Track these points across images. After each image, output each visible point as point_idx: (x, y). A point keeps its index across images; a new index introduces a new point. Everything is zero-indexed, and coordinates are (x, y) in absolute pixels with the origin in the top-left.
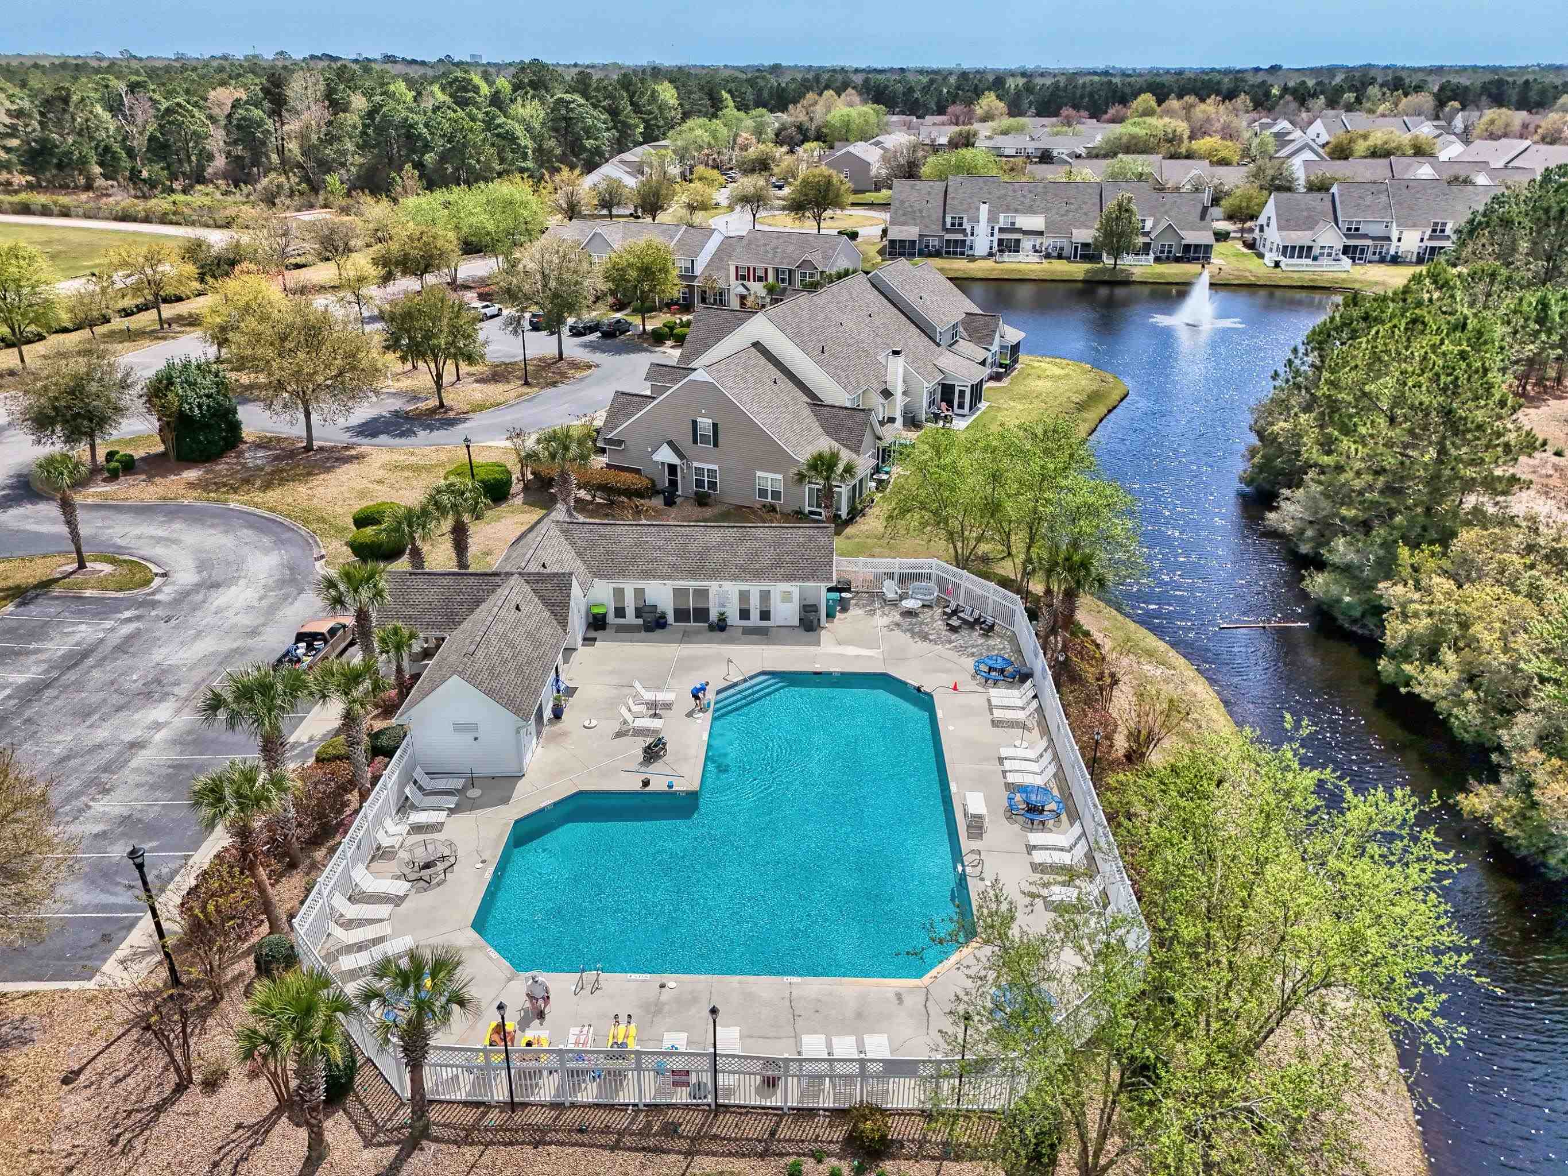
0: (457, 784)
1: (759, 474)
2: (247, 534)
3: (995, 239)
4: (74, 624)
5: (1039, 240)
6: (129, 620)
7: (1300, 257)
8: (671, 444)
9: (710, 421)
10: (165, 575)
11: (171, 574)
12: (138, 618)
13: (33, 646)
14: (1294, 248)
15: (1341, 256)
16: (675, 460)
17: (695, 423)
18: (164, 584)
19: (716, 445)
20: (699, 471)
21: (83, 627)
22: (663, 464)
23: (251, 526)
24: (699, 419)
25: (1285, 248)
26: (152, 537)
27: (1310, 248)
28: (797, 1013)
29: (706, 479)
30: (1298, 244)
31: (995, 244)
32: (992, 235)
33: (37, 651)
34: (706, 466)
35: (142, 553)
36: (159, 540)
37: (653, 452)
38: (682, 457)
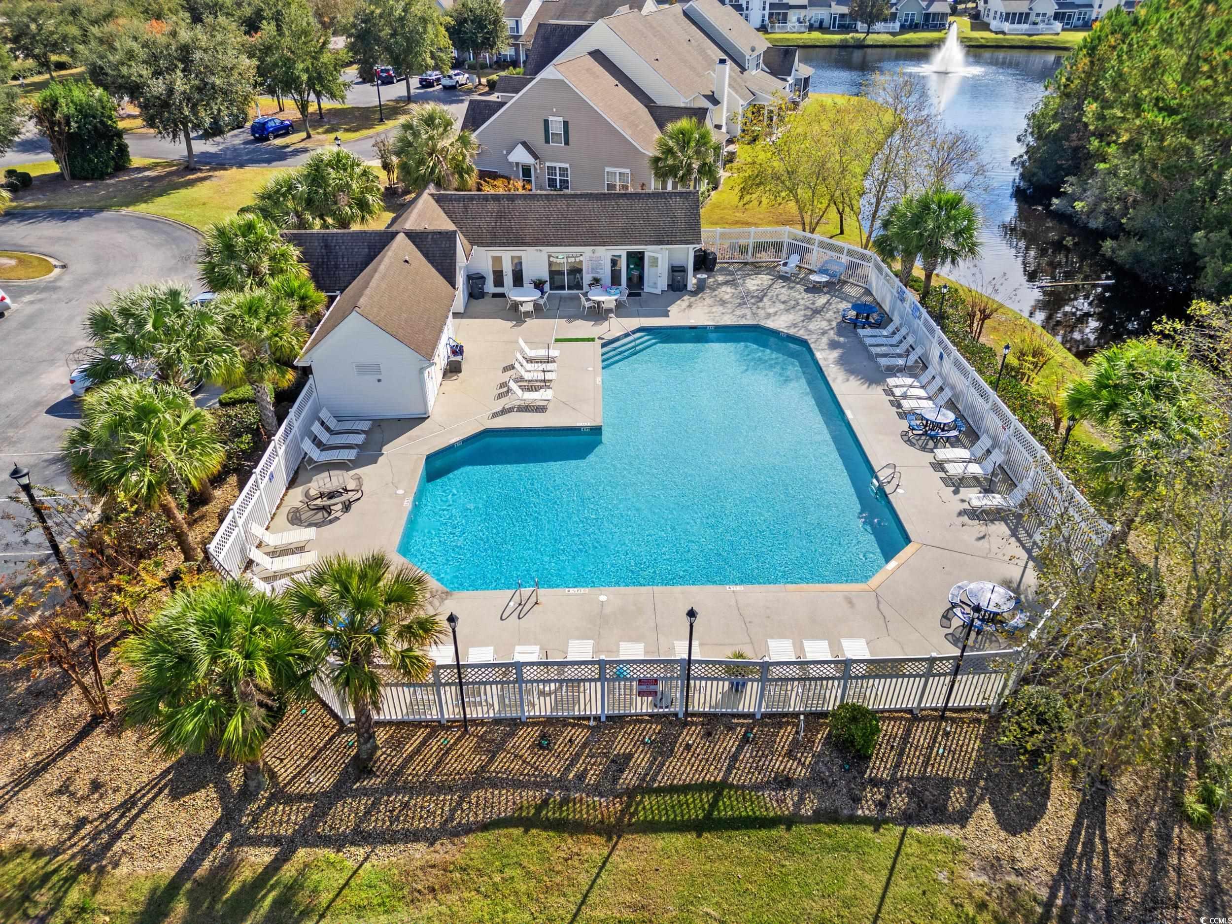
0: (366, 425)
1: (607, 169)
2: (139, 233)
3: (767, 12)
5: (802, 13)
6: (32, 302)
7: (1019, 22)
8: (525, 144)
9: (561, 119)
10: (64, 267)
11: (69, 266)
12: (40, 300)
14: (1014, 14)
15: (1052, 21)
16: (528, 159)
17: (546, 122)
18: (63, 274)
19: (567, 143)
20: (551, 169)
22: (517, 164)
23: (143, 227)
24: (551, 118)
25: (1008, 14)
26: (51, 238)
27: (1028, 15)
28: (747, 620)
29: (558, 178)
30: (1018, 11)
31: (766, 18)
32: (764, 9)
34: (558, 165)
35: (42, 250)
36: (58, 240)
37: (509, 153)
38: (536, 157)
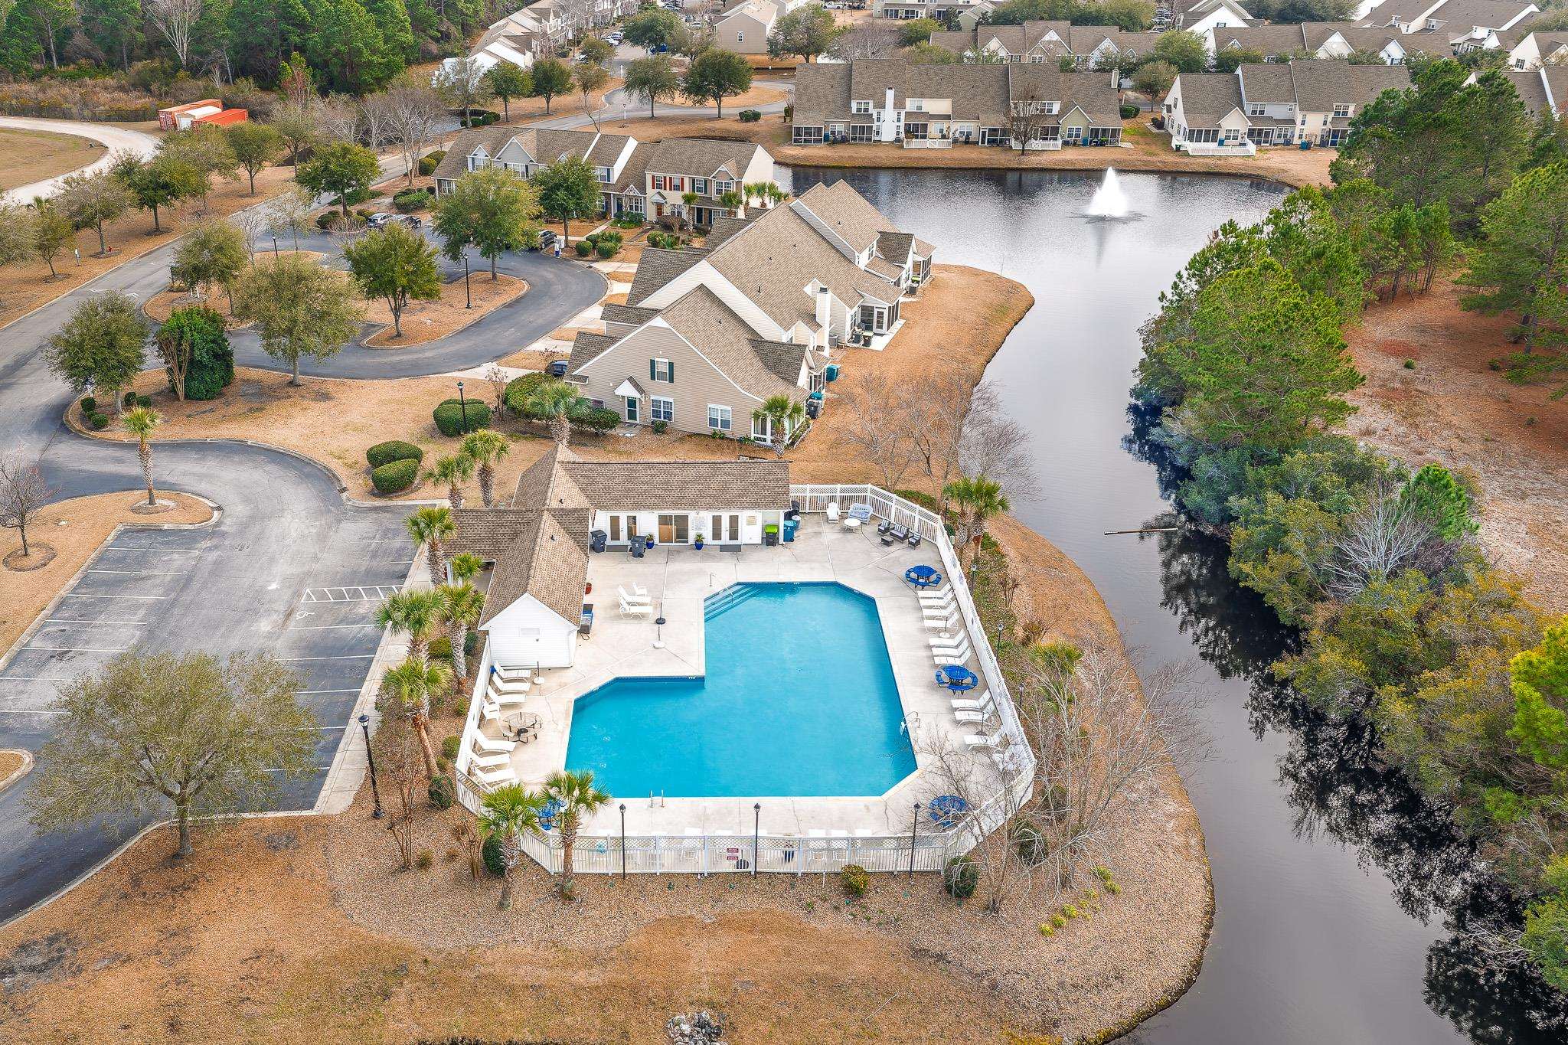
0: (527, 673)
1: (710, 405)
3: (902, 124)
4: (168, 554)
5: (945, 125)
6: (210, 549)
7: (1206, 141)
8: (631, 379)
9: (667, 360)
10: (220, 508)
11: (225, 507)
12: (216, 547)
13: (144, 573)
14: (1200, 131)
15: (1247, 140)
16: (634, 393)
17: (653, 363)
18: (223, 516)
19: (671, 381)
20: (656, 402)
21: (176, 556)
22: (623, 397)
23: (273, 461)
24: (657, 359)
25: (1192, 131)
26: (198, 474)
27: (1216, 132)
28: (799, 819)
29: (662, 410)
30: (1204, 128)
31: (902, 130)
32: (899, 120)
33: (148, 578)
34: (662, 399)
35: (192, 489)
36: (201, 476)
37: (616, 387)
38: (641, 391)
